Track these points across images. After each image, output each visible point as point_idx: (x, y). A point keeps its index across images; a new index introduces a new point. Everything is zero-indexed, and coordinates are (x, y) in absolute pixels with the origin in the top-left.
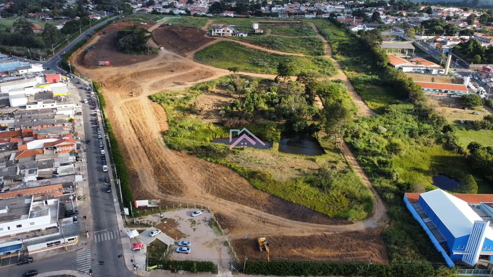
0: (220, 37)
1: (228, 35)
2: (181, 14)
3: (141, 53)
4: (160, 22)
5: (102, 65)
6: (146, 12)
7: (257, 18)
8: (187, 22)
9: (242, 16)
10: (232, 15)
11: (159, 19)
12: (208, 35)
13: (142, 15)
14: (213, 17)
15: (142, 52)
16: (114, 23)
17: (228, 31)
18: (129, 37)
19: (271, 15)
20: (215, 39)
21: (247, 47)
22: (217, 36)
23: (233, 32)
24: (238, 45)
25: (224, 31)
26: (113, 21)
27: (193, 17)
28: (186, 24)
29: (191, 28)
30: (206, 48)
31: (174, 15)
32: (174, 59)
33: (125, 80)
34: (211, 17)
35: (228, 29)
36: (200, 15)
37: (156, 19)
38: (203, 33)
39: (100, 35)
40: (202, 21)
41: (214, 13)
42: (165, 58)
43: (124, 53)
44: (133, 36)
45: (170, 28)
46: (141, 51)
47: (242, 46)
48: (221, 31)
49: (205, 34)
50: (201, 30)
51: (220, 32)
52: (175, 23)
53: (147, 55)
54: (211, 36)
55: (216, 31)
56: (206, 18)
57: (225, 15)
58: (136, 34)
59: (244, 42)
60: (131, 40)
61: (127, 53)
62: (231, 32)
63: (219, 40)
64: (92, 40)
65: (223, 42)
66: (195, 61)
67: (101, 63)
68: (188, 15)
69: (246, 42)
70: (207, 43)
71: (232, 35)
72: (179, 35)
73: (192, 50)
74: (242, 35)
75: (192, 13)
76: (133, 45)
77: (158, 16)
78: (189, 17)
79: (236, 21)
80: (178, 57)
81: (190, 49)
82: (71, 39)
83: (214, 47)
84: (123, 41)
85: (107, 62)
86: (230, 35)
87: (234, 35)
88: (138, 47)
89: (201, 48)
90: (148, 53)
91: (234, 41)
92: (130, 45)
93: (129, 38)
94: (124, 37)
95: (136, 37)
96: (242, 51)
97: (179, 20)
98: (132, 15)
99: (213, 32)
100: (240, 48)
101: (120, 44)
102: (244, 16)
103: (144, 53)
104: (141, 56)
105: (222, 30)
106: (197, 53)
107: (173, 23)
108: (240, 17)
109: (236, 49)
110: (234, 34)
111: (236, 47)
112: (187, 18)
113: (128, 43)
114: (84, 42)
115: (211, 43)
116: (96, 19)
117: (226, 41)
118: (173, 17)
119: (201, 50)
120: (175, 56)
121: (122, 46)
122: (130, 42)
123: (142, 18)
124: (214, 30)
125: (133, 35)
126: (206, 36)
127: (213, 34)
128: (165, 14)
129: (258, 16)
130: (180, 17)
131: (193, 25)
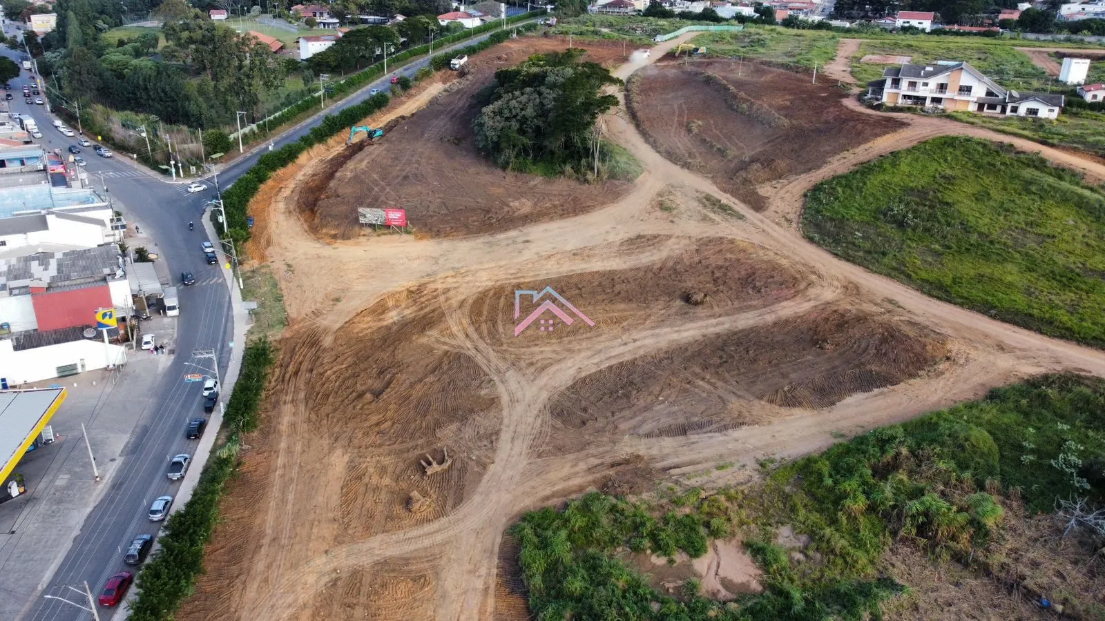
0: (925, 113)
1: (961, 108)
2: (741, 19)
3: (562, 173)
4: (665, 44)
5: (372, 226)
6: (629, 9)
7: (1032, 36)
8: (763, 46)
9: (967, 28)
10: (927, 25)
11: (666, 32)
12: (860, 98)
13: (611, 18)
14: (856, 31)
15: (568, 168)
16: (513, 40)
17: (967, 90)
18: (524, 99)
19: (1090, 29)
20: (902, 125)
21: (1089, 181)
22: (909, 109)
23: (989, 93)
24: (1040, 164)
25: (942, 87)
26: (511, 31)
27: (780, 29)
28: (761, 50)
29: (783, 66)
30: (865, 169)
31: (717, 20)
32: (705, 218)
33: (434, 333)
34: (848, 31)
35: (965, 79)
36: (806, 22)
37: (656, 32)
38: (836, 90)
39: (444, 82)
40: (819, 44)
41: (851, 18)
42: (662, 207)
43: (495, 164)
44: (540, 94)
45: (699, 65)
46: (565, 162)
47: (1060, 172)
48: (927, 90)
49: (847, 96)
50: (823, 78)
51: (921, 91)
52: (719, 47)
53: (586, 181)
54: (879, 107)
55: (904, 84)
56: (831, 34)
57: (899, 23)
58: (553, 86)
59: (1064, 149)
60: (529, 112)
61: (504, 168)
62: (979, 91)
63: (923, 129)
64: (410, 96)
65: (949, 142)
66: (811, 240)
67: (370, 215)
68: (764, 22)
69: (1075, 151)
70: (866, 140)
71: (981, 107)
72: (735, 97)
73: (793, 171)
74: (1033, 112)
75: (780, 16)
76: (538, 131)
77: (663, 22)
78: (768, 27)
79: (951, 45)
80: (725, 209)
81: (782, 164)
82: (331, 94)
83: (904, 167)
84: (500, 112)
85: (395, 216)
86: (973, 108)
87: (992, 107)
88: (555, 143)
89: (838, 165)
90: (590, 176)
91: (1006, 139)
92: (522, 131)
93: (522, 102)
94: (506, 97)
95: (550, 96)
96: (1065, 199)
97: (735, 37)
98: (583, 17)
99: (888, 89)
100: (1051, 180)
101: (481, 125)
102: (975, 30)
103: (577, 170)
104: (563, 185)
105: (933, 82)
106: (817, 188)
107: (712, 46)
108: (957, 33)
109: (1027, 185)
110: (989, 102)
111: (1028, 173)
112: (764, 31)
113: (515, 125)
114: (378, 103)
115: (884, 143)
116: (461, 26)
117: (968, 140)
118: (714, 28)
119: (837, 179)
120: (711, 203)
121: (491, 134)
122: (523, 121)
123: (611, 25)
124: (896, 82)
125: (543, 89)
126: (850, 103)
127: (886, 99)
128: (686, 16)
129: (1032, 32)
130: (737, 28)
131: (789, 54)
